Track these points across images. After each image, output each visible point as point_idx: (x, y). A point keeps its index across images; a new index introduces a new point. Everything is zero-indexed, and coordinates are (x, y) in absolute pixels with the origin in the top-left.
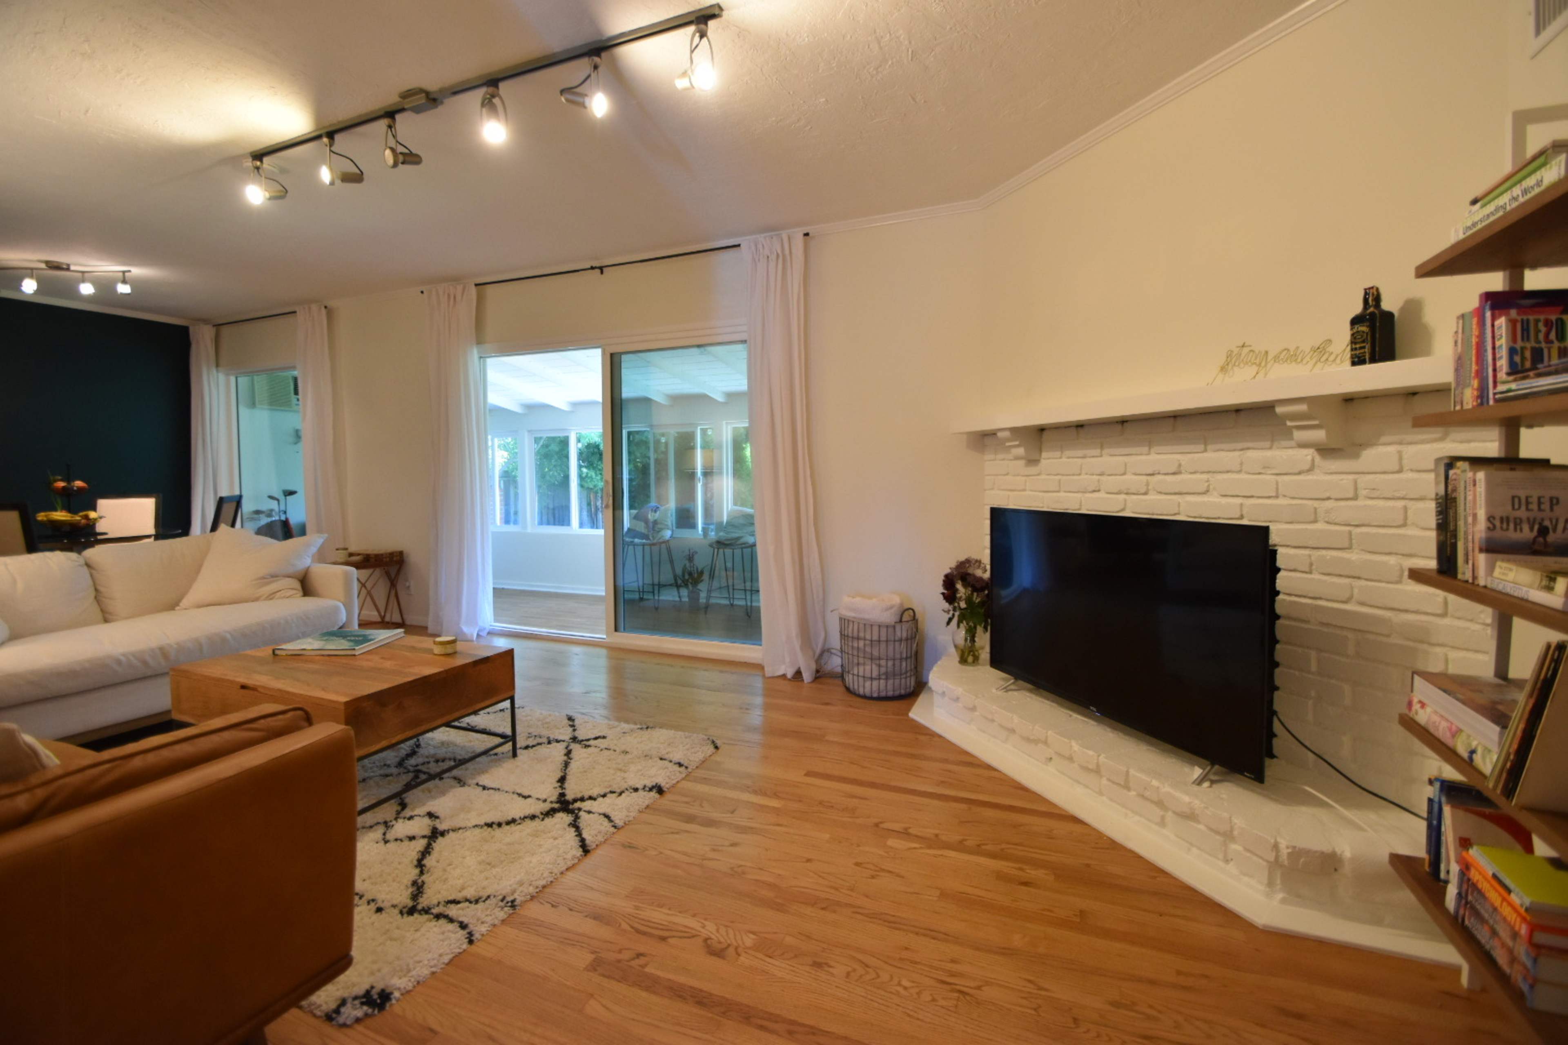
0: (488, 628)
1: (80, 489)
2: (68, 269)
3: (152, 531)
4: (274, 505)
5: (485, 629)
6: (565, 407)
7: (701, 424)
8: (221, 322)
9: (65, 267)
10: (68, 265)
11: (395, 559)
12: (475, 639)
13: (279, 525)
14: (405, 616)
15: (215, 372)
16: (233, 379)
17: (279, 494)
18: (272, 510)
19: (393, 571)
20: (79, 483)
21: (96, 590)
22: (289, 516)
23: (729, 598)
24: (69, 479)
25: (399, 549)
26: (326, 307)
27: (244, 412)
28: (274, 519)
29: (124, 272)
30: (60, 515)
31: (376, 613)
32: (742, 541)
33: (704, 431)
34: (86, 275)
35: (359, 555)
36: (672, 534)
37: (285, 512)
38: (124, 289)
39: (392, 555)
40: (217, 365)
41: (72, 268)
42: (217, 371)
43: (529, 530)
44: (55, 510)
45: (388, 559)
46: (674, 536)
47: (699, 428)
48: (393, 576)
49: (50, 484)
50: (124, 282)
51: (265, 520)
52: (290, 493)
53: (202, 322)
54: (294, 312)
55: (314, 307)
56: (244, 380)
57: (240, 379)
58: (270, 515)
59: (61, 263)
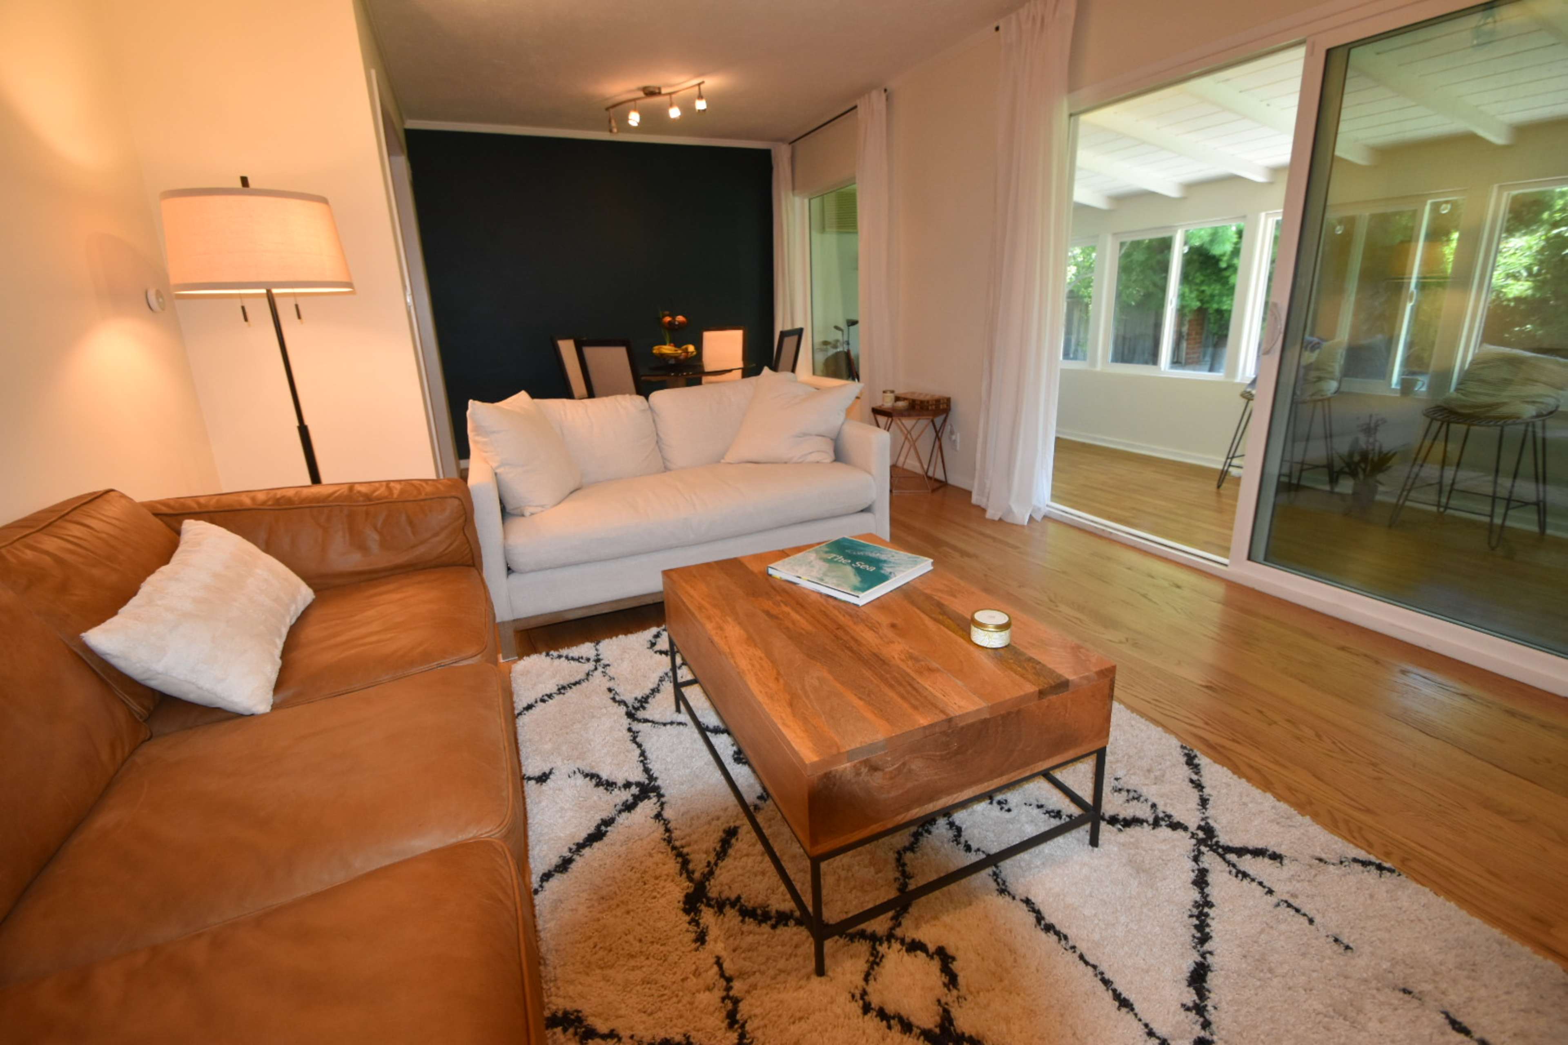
0: (1045, 510)
1: (680, 323)
2: (659, 93)
3: (740, 364)
4: (838, 335)
5: (1039, 509)
6: (1172, 192)
7: (1429, 196)
8: (794, 138)
9: (657, 91)
10: (659, 89)
11: (941, 407)
12: (1026, 523)
13: (843, 357)
14: (948, 474)
15: (791, 195)
16: (806, 201)
17: (842, 325)
18: (837, 341)
19: (939, 420)
20: (680, 318)
21: (657, 434)
22: (851, 348)
23: (1439, 505)
24: (673, 316)
25: (947, 396)
26: (885, 90)
27: (816, 236)
28: (838, 350)
29: (699, 85)
30: (667, 349)
31: (917, 464)
32: (1504, 410)
33: (1436, 207)
34: (674, 96)
35: (905, 399)
36: (1339, 388)
37: (848, 343)
38: (701, 105)
39: (938, 401)
40: (794, 189)
41: (663, 91)
42: (794, 195)
43: (1099, 368)
44: (665, 344)
45: (934, 407)
46: (1342, 389)
47: (1429, 202)
48: (938, 427)
49: (659, 320)
50: (700, 97)
51: (831, 352)
52: (852, 323)
53: (781, 140)
54: (855, 107)
55: (874, 94)
56: (816, 202)
57: (812, 201)
58: (835, 347)
59: (654, 87)
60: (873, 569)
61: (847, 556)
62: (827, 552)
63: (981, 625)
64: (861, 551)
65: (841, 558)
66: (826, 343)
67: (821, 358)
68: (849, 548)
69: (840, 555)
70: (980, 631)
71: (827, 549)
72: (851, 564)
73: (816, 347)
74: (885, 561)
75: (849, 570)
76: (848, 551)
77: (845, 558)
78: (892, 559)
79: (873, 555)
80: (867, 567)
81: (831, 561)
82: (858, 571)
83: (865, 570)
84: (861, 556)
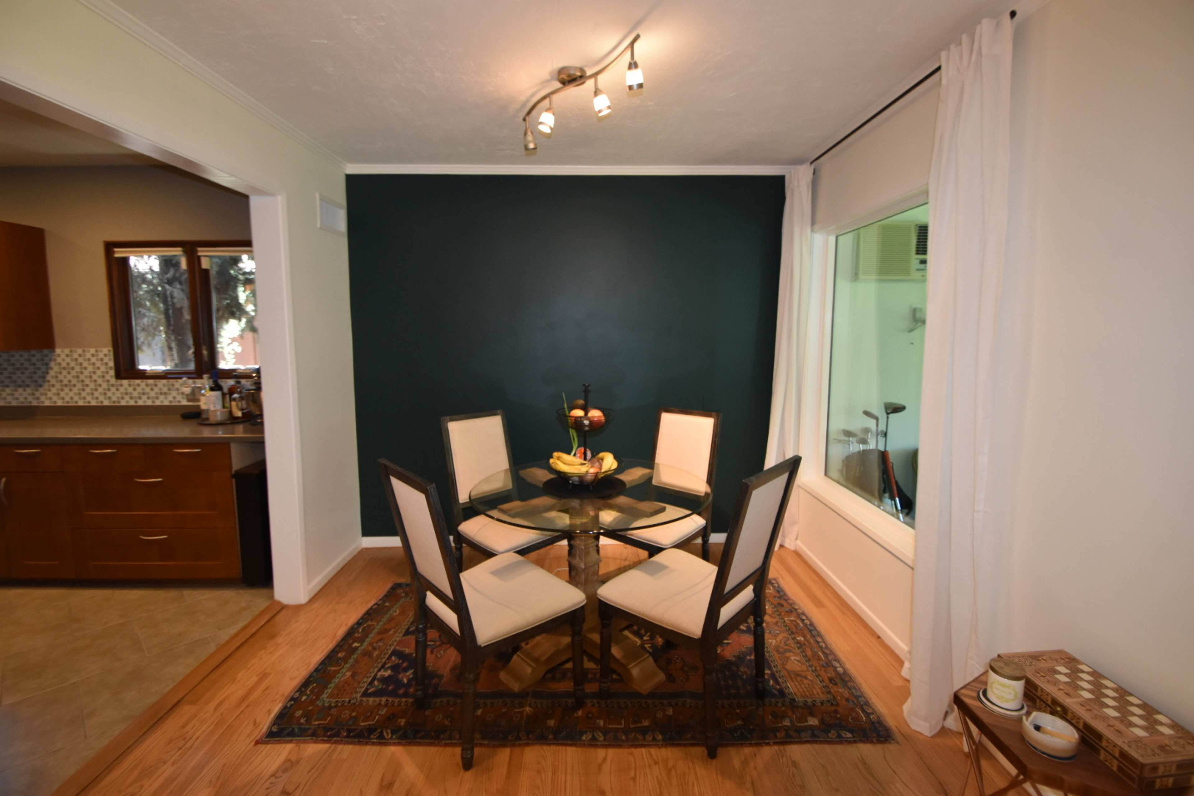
1: (593, 423)
4: (869, 424)
8: (819, 152)
9: (578, 73)
10: (582, 70)
13: (875, 461)
15: (809, 232)
16: (832, 239)
17: (878, 410)
18: (867, 433)
26: (1013, 15)
27: (844, 286)
28: (868, 447)
34: (600, 77)
37: (886, 437)
38: (633, 79)
40: (813, 223)
41: (587, 72)
42: (813, 230)
51: (856, 447)
52: (895, 409)
53: (798, 161)
54: (939, 68)
55: (985, 27)
56: (847, 241)
57: (841, 239)
58: (864, 441)
59: (576, 68)
66: (848, 434)
67: (839, 452)
73: (832, 436)
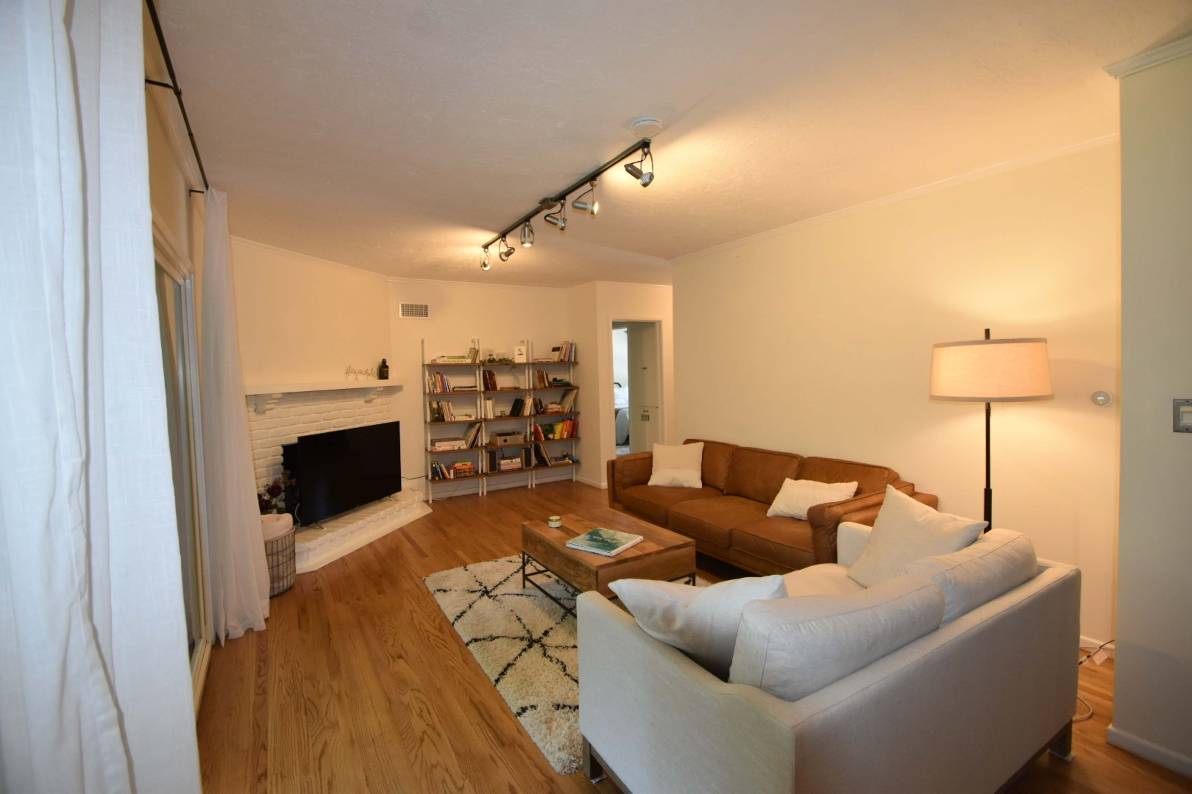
60: (594, 537)
61: (607, 542)
62: (617, 543)
63: (551, 521)
64: (600, 545)
65: (609, 540)
68: (607, 546)
69: (610, 542)
70: (552, 522)
71: (617, 544)
72: (604, 538)
74: (588, 540)
75: (604, 536)
76: (606, 544)
77: (607, 541)
78: (585, 541)
79: (594, 543)
80: (596, 537)
81: (614, 539)
82: (600, 536)
83: (597, 537)
84: (600, 542)
